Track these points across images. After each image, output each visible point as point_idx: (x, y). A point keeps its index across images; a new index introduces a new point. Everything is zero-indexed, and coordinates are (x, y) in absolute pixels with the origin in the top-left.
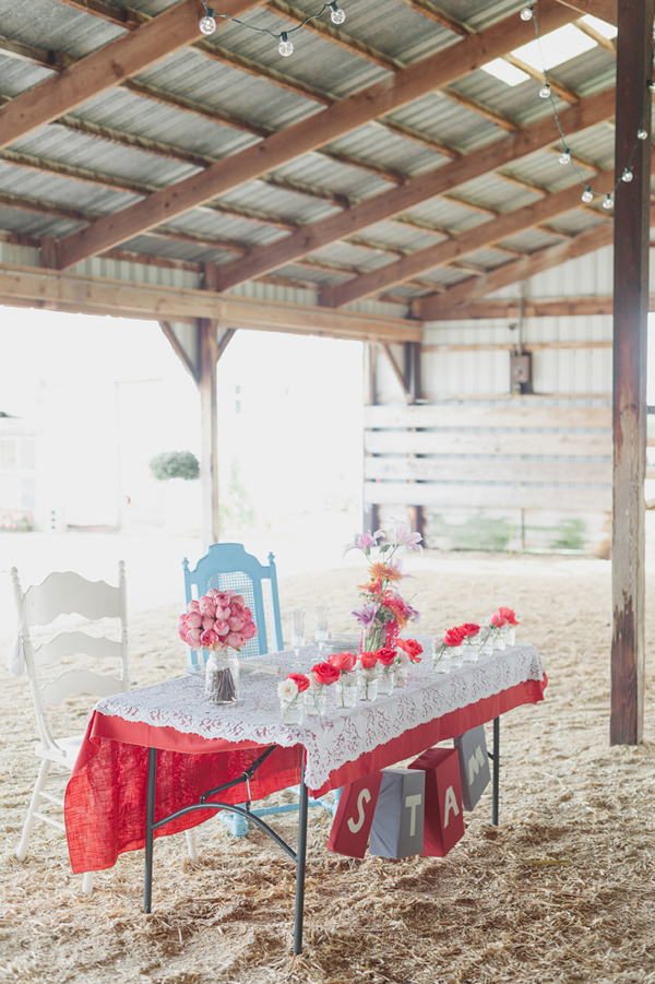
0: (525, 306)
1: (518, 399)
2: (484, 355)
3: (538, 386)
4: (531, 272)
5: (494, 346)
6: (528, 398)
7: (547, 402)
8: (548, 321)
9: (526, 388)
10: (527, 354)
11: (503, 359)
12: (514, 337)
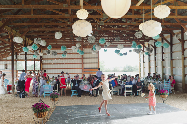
0: (6, 60)
1: (6, 69)
2: (2, 65)
3: (8, 68)
4: (7, 57)
5: (3, 64)
6: (7, 69)
7: (9, 70)
8: (9, 62)
9: (6, 68)
10: (7, 65)
11: (4, 65)
12: (5, 63)
